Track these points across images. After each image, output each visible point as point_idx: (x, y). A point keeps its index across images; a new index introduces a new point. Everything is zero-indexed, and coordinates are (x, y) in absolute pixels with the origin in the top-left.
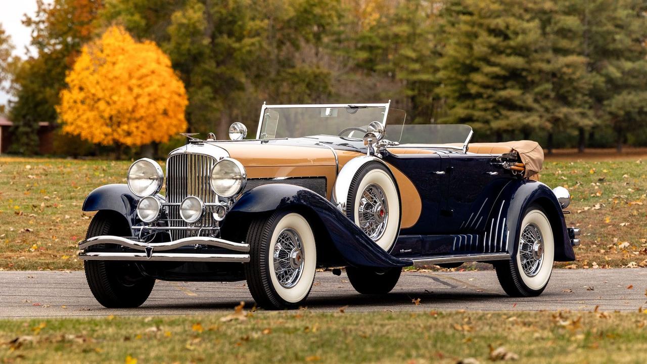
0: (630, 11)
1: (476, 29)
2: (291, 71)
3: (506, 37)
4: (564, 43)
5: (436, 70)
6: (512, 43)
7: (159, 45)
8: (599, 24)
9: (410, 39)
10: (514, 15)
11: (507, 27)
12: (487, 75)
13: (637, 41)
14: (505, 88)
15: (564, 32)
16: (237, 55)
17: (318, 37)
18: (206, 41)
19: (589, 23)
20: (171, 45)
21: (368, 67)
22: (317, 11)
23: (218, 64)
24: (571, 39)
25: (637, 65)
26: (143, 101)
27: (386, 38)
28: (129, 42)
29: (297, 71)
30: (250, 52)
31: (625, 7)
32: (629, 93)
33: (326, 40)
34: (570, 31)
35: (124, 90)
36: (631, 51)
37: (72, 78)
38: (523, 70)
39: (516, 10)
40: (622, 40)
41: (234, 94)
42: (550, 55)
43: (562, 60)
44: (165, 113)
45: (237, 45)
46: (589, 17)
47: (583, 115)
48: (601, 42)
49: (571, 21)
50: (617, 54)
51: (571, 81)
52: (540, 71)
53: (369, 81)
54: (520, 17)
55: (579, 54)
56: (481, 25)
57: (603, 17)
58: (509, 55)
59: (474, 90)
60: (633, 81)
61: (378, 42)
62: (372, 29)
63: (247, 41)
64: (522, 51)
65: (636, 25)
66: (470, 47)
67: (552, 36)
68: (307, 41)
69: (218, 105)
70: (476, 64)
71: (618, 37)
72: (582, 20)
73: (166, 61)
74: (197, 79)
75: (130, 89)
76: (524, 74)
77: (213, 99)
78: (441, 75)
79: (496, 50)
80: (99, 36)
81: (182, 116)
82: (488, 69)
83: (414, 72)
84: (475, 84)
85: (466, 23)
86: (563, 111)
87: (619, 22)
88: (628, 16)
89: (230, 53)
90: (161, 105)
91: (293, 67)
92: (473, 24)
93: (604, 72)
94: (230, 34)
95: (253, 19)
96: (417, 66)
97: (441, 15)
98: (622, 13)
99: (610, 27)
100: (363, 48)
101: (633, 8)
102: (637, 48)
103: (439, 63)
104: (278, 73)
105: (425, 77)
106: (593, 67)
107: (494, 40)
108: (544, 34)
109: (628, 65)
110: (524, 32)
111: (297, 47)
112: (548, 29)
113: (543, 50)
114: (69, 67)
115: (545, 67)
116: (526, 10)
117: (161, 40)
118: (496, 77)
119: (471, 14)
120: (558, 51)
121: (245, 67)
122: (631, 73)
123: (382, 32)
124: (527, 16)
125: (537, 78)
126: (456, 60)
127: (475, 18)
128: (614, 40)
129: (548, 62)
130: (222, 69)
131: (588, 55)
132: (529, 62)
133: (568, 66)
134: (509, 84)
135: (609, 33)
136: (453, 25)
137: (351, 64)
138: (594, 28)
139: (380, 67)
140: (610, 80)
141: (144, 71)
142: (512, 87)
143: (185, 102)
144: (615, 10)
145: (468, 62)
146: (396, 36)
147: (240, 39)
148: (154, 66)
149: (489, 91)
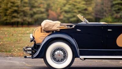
47: (29, 19)
59: (7, 14)
66: (7, 5)
79: (12, 6)
86: (25, 18)
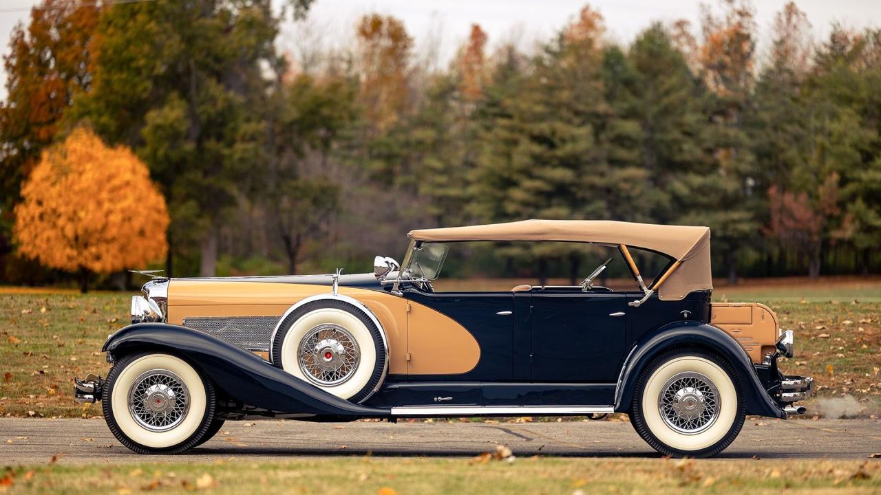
0: (700, 116)
1: (516, 136)
2: (294, 183)
3: (552, 146)
4: (622, 153)
5: (467, 183)
6: (560, 152)
7: (134, 151)
8: (664, 130)
9: (436, 146)
10: (561, 119)
11: (554, 133)
12: (528, 190)
13: (710, 151)
14: (549, 206)
15: (621, 140)
16: (227, 163)
17: (326, 143)
18: (189, 146)
19: (652, 130)
20: (147, 151)
21: (385, 179)
22: (325, 111)
23: (206, 174)
24: (630, 148)
25: (709, 180)
26: (115, 218)
27: (407, 144)
28: (98, 148)
29: (300, 183)
30: (242, 160)
31: (695, 110)
32: (698, 214)
33: (335, 145)
34: (628, 138)
35: (92, 206)
36: (701, 163)
37: (28, 190)
38: (572, 184)
39: (565, 113)
40: (690, 150)
41: (225, 211)
42: (604, 167)
43: (619, 174)
44: (142, 233)
45: (226, 152)
46: (651, 121)
48: (666, 153)
49: (631, 127)
50: (684, 167)
51: (629, 198)
52: (593, 187)
53: (387, 197)
54: (569, 122)
55: (639, 165)
56: (521, 131)
57: (668, 122)
58: (554, 167)
60: (703, 199)
61: (396, 149)
62: (391, 133)
63: (239, 146)
64: (572, 162)
65: (707, 133)
67: (607, 146)
68: (313, 147)
69: (205, 222)
70: (516, 177)
71: (686, 147)
72: (644, 126)
73: (143, 170)
74: (179, 190)
75: (99, 204)
76: (574, 189)
77: (199, 216)
78: (473, 190)
80: (63, 139)
81: (161, 237)
82: (528, 183)
83: (441, 186)
84: (513, 201)
85: (504, 127)
87: (688, 129)
88: (698, 121)
89: (218, 160)
90: (137, 223)
91: (295, 177)
92: (512, 129)
93: (669, 188)
94: (220, 138)
95: (248, 120)
96: (443, 179)
97: (473, 117)
98: (691, 118)
99: (676, 134)
100: (379, 157)
101: (704, 112)
102: (708, 159)
103: (471, 175)
104: (278, 186)
105: (454, 192)
106: (656, 182)
107: (537, 149)
108: (597, 142)
109: (697, 180)
110: (574, 139)
111: (300, 154)
112: (603, 136)
113: (596, 160)
114: (26, 177)
115: (598, 181)
116: (577, 113)
117: (137, 145)
118: (539, 193)
119: (509, 117)
120: (615, 162)
121: (237, 177)
122: (701, 190)
123: (402, 137)
124: (577, 120)
125: (588, 194)
126: (491, 173)
127: (516, 122)
128: (681, 150)
129: (602, 175)
130: (210, 180)
131: (650, 167)
132: (579, 175)
133: (626, 180)
134: (555, 201)
135: (676, 142)
136: (488, 129)
137: (365, 176)
138: (658, 136)
139: (399, 180)
140: (676, 199)
141: (116, 182)
142: (559, 205)
143: (165, 220)
144: (683, 114)
145: (506, 174)
146: (420, 143)
147: (230, 144)
148: (128, 176)
149: (531, 210)
